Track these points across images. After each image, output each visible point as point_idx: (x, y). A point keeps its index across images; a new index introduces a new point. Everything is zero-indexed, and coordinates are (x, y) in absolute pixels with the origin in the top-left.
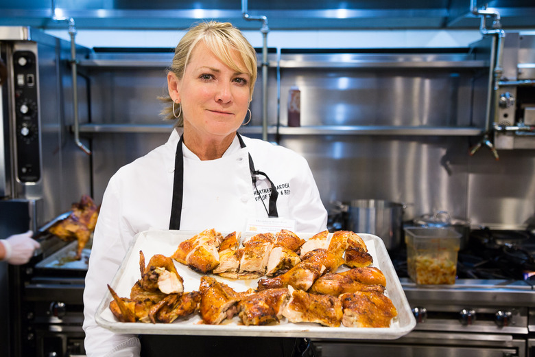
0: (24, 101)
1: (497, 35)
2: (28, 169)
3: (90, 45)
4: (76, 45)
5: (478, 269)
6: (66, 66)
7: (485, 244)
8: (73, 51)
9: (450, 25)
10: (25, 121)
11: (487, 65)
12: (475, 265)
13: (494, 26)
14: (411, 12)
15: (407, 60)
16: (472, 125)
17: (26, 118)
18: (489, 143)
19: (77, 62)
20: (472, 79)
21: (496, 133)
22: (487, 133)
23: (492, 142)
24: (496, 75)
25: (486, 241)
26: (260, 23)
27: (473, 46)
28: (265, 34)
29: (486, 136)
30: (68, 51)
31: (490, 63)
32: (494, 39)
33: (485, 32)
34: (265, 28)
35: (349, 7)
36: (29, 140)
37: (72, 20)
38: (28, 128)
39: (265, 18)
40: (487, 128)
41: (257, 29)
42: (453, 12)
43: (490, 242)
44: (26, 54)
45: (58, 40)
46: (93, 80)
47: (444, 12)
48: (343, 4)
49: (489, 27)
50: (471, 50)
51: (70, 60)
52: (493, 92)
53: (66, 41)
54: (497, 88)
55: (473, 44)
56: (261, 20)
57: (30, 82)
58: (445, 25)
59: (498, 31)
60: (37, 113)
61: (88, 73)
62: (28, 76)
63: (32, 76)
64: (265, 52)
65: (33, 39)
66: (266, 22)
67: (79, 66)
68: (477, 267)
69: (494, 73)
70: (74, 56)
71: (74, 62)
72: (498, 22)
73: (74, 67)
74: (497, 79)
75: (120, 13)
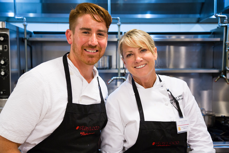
0: (2, 58)
1: (226, 26)
2: (3, 92)
3: (32, 31)
4: (26, 30)
5: (222, 136)
6: (22, 40)
7: (223, 123)
8: (25, 33)
9: (201, 21)
10: (3, 68)
11: (222, 40)
12: (221, 134)
13: (225, 22)
14: (180, 16)
15: (179, 38)
16: (214, 68)
17: (3, 67)
18: (224, 76)
19: (27, 39)
20: (213, 47)
21: (227, 72)
22: (223, 72)
23: (226, 76)
24: (227, 45)
25: (223, 122)
26: (117, 20)
27: (213, 31)
28: (119, 26)
29: (222, 73)
30: (23, 33)
31: (223, 39)
32: (225, 28)
33: (221, 25)
34: (119, 23)
35: (151, 13)
36: (4, 78)
37: (25, 18)
38: (4, 71)
39: (119, 18)
40: (223, 69)
41: (116, 23)
42: (202, 16)
43: (225, 123)
44: (4, 35)
45: (18, 28)
46: (33, 48)
47: (198, 16)
48: (149, 12)
49: (222, 23)
50: (212, 33)
51: (24, 38)
52: (225, 52)
53: (22, 29)
54: (227, 50)
55: (213, 30)
56: (117, 19)
57: (6, 49)
58: (198, 22)
59: (227, 24)
60: (9, 64)
61: (31, 44)
62: (4, 46)
63: (7, 46)
64: (119, 34)
65: (8, 28)
66: (120, 20)
67: (28, 41)
68: (222, 135)
69: (225, 44)
70: (26, 36)
71: (26, 39)
72: (226, 20)
73: (26, 41)
74: (227, 46)
75: (43, 15)
